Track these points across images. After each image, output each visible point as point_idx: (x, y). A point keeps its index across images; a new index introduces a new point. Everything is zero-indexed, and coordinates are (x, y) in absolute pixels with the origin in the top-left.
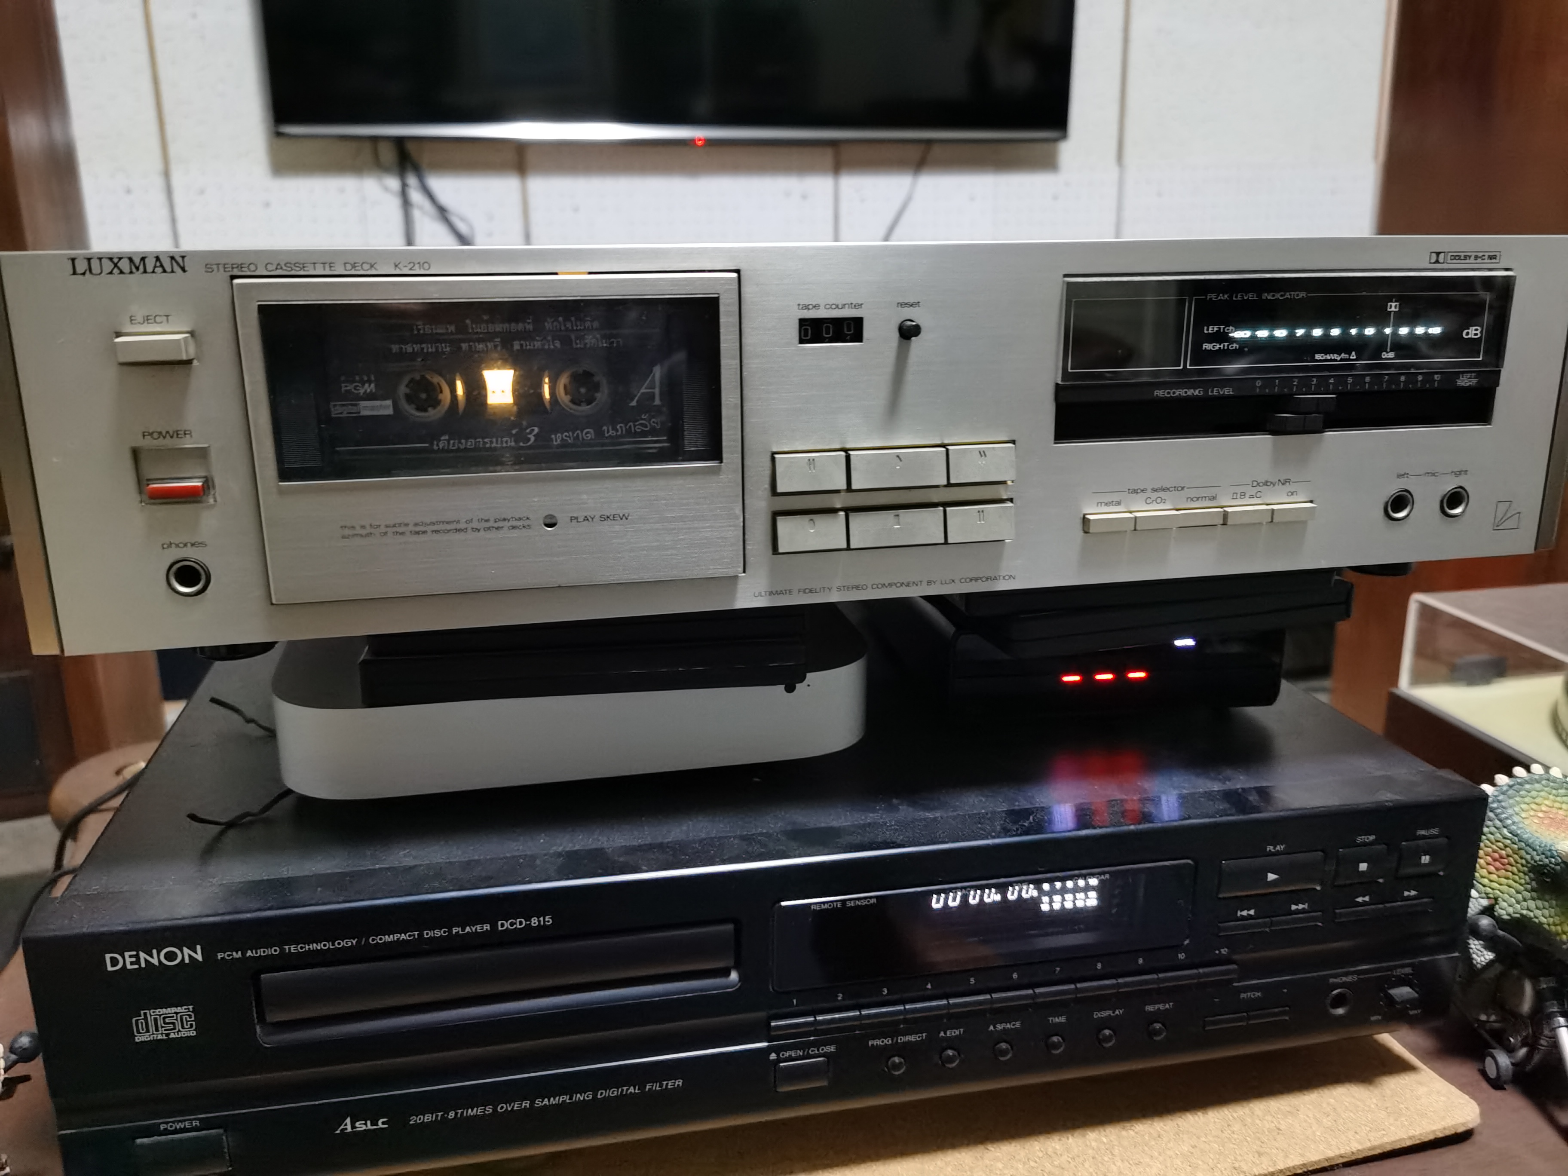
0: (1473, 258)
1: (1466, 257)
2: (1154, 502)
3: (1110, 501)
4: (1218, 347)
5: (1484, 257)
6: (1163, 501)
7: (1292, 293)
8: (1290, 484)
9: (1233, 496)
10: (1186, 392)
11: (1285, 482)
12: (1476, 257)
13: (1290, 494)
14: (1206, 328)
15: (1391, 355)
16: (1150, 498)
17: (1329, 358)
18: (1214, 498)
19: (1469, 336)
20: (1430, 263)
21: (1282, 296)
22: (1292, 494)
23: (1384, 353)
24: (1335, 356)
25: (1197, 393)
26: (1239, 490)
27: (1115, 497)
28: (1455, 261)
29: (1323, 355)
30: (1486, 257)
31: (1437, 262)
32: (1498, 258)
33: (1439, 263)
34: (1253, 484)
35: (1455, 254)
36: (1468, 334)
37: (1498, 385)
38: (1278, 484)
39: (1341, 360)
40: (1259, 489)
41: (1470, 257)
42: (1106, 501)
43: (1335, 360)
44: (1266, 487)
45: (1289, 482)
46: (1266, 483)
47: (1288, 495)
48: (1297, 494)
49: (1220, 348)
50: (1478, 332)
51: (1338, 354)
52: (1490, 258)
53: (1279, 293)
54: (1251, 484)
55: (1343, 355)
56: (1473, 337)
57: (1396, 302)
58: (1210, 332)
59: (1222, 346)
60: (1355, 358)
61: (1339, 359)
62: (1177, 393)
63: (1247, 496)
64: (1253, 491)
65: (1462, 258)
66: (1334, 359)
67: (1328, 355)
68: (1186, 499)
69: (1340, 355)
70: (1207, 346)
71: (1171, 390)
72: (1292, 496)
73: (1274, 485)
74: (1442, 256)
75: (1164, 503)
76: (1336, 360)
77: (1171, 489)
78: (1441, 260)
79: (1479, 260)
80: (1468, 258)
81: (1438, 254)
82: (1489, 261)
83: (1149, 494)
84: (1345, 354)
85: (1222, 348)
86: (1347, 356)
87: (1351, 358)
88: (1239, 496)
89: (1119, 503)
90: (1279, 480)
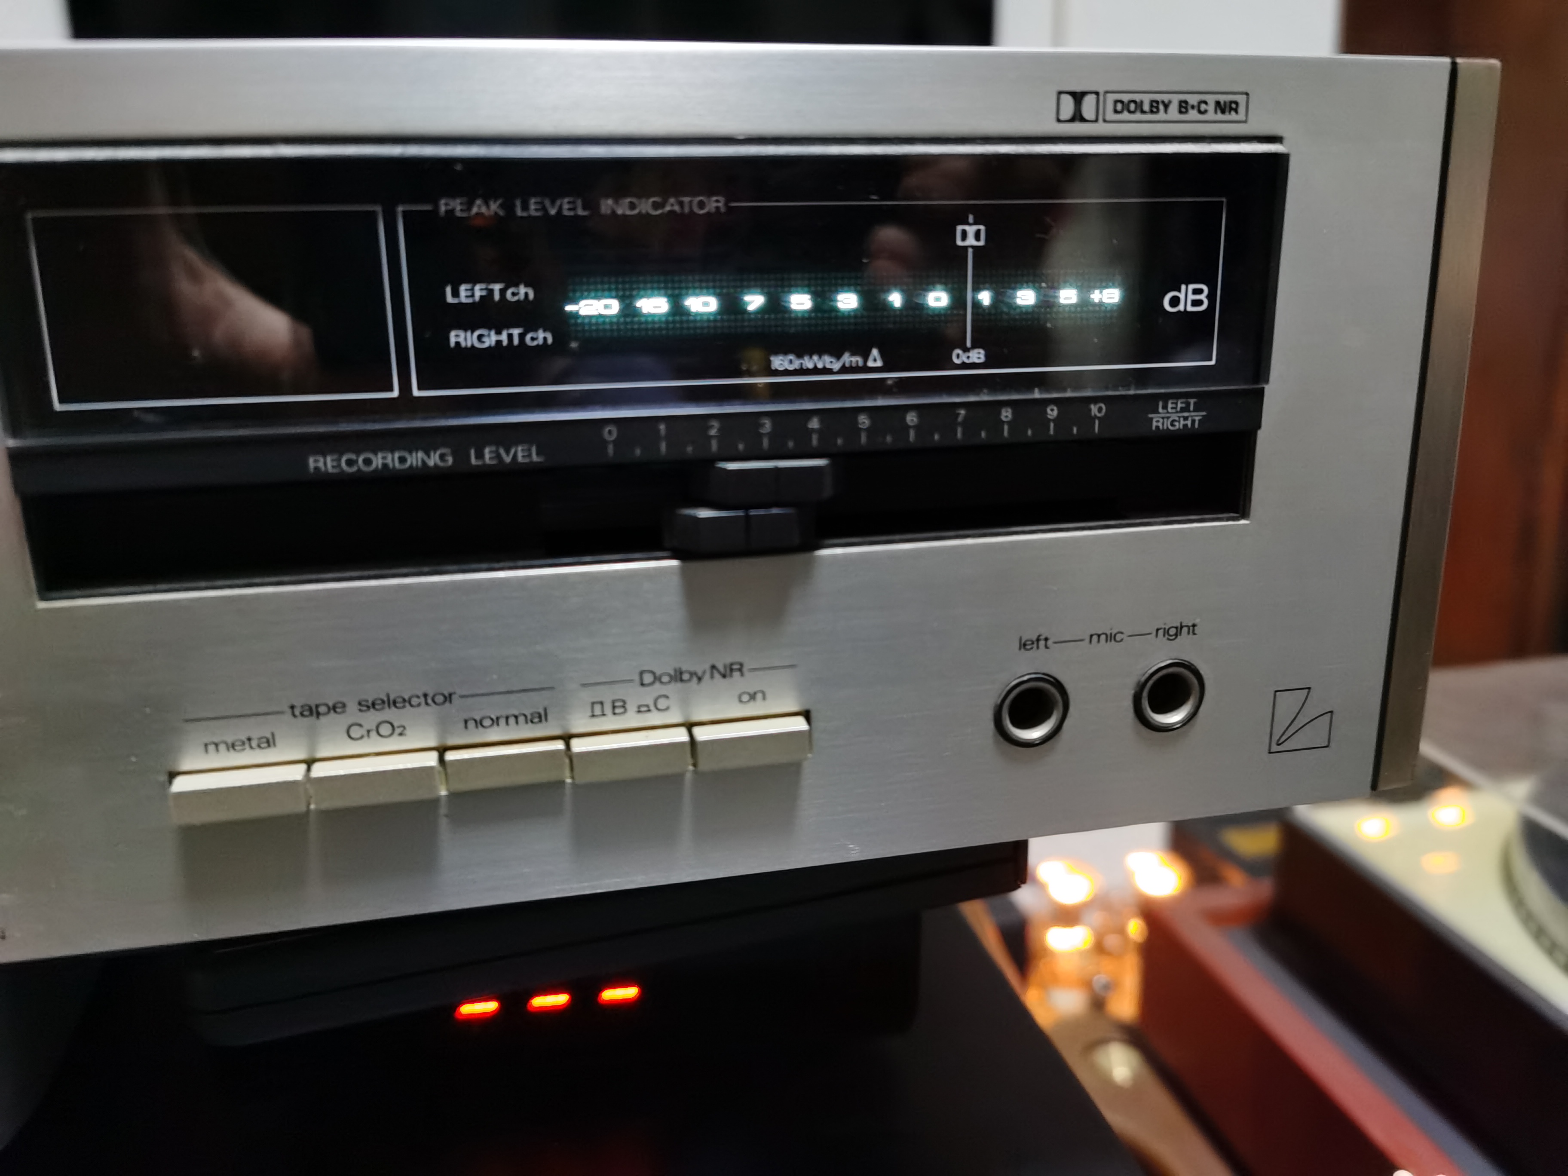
0: (1174, 108)
1: (1154, 107)
2: (373, 734)
3: (244, 738)
4: (491, 339)
5: (1203, 107)
6: (398, 731)
7: (686, 199)
8: (742, 675)
9: (593, 711)
10: (402, 460)
11: (728, 672)
12: (1184, 107)
13: (745, 698)
14: (449, 290)
15: (977, 356)
16: (360, 725)
17: (810, 366)
18: (541, 717)
19: (1181, 307)
20: (1059, 120)
21: (656, 206)
22: (753, 697)
23: (958, 351)
24: (827, 361)
25: (433, 460)
26: (607, 695)
27: (257, 729)
28: (1126, 116)
29: (791, 357)
30: (1211, 107)
31: (1077, 117)
32: (1242, 109)
33: (1083, 120)
34: (641, 679)
35: (1126, 98)
36: (1175, 302)
37: (1259, 426)
38: (712, 677)
39: (844, 370)
40: (658, 690)
41: (1166, 106)
42: (230, 740)
43: (826, 371)
44: (679, 685)
45: (740, 670)
46: (678, 676)
47: (741, 701)
48: (764, 698)
49: (499, 342)
50: (1203, 297)
51: (831, 354)
52: (1221, 107)
53: (648, 197)
54: (636, 678)
55: (848, 359)
56: (1190, 309)
57: (976, 223)
58: (464, 300)
59: (504, 337)
60: (879, 364)
61: (836, 366)
62: (378, 461)
63: (632, 708)
64: (647, 696)
65: (1146, 107)
66: (824, 368)
67: (806, 358)
68: (462, 724)
69: (838, 357)
70: (458, 337)
71: (358, 453)
72: (752, 703)
73: (700, 679)
74: (1089, 104)
75: (401, 734)
76: (829, 371)
77: (415, 701)
78: (1088, 110)
79: (1193, 114)
80: (1161, 107)
81: (1078, 97)
82: (1220, 116)
83: (352, 713)
84: (853, 354)
85: (505, 343)
86: (857, 360)
87: (871, 364)
88: (608, 709)
89: (269, 742)
90: (713, 667)
